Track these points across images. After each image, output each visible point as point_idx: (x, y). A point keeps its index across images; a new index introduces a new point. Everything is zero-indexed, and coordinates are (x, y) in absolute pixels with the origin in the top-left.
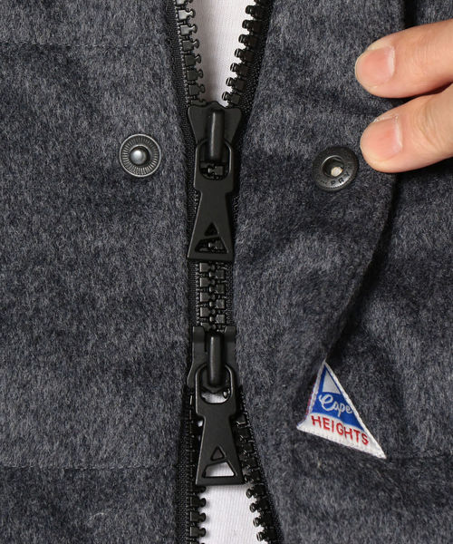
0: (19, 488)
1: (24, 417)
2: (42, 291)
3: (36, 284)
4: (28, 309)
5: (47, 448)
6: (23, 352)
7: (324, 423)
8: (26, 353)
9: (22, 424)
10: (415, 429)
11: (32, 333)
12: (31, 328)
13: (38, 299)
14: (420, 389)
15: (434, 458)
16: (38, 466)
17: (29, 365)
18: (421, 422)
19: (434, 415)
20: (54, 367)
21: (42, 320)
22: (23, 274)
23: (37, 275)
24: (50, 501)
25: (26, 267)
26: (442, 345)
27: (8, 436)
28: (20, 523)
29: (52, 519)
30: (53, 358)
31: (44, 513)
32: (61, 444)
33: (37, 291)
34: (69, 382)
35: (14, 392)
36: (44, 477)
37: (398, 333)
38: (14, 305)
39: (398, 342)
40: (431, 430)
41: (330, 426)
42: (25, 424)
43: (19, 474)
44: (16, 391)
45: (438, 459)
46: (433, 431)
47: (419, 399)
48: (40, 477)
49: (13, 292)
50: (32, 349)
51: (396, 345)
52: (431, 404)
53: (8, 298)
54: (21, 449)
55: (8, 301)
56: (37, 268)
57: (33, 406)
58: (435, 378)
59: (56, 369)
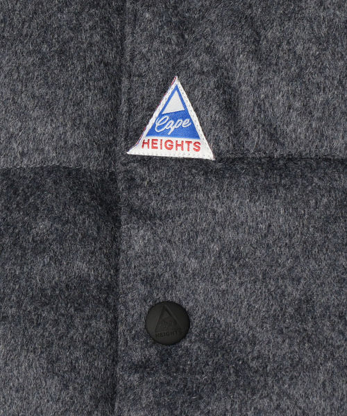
0: (74, 183)
1: (78, 128)
2: (96, 29)
3: (91, 23)
4: (83, 44)
5: (97, 153)
6: (78, 78)
7: (153, 143)
8: (80, 78)
9: (76, 134)
10: (247, 134)
11: (85, 62)
12: (85, 59)
13: (92, 36)
14: (255, 103)
15: (260, 159)
16: (89, 168)
17: (82, 87)
18: (252, 130)
19: (263, 125)
20: (102, 91)
21: (94, 52)
22: (81, 15)
23: (91, 15)
24: (98, 195)
25: (83, 10)
26: (274, 71)
27: (66, 143)
28: (75, 210)
29: (100, 208)
30: (101, 83)
31: (94, 203)
32: (106, 151)
33: (91, 28)
34: (112, 103)
35: (70, 109)
36: (94, 177)
37: (241, 56)
38: (72, 40)
39: (241, 63)
40: (259, 137)
41: (158, 145)
42: (79, 134)
43: (74, 173)
44: (72, 107)
45: (263, 160)
46: (261, 138)
47: (253, 111)
48: (90, 176)
49: (71, 29)
50: (84, 75)
51: (238, 65)
52: (262, 116)
53: (68, 34)
54: (76, 153)
55: (67, 36)
56: (92, 11)
57: (85, 120)
58: (267, 97)
59: (103, 92)
